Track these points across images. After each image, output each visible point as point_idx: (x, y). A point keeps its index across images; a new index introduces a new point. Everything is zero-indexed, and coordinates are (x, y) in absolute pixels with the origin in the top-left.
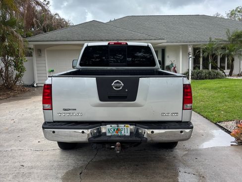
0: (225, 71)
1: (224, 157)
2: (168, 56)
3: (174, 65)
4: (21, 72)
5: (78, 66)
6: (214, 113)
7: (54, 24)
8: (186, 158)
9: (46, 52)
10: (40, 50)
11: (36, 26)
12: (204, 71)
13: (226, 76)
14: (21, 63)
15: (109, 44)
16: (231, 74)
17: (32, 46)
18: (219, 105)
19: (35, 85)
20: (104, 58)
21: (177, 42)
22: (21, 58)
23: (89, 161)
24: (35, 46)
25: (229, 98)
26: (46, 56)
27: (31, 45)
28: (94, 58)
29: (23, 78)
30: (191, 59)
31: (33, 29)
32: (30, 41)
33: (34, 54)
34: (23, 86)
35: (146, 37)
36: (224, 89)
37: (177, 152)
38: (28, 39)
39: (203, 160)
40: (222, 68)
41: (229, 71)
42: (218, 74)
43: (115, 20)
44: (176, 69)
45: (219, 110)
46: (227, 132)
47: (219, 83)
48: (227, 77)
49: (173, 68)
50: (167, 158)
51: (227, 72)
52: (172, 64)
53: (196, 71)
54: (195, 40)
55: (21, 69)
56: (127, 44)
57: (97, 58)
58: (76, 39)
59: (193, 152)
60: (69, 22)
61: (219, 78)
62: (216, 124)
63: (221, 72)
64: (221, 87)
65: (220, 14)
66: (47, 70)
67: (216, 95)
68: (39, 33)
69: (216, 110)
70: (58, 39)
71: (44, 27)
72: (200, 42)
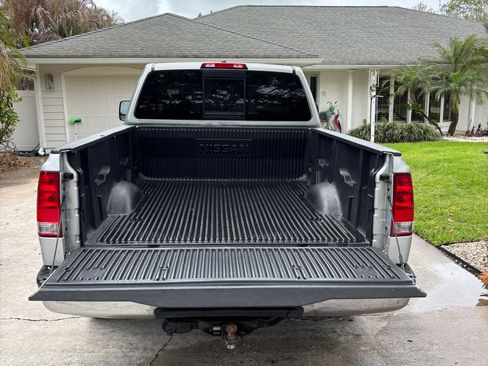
0: (439, 124)
1: (473, 338)
2: (324, 93)
3: (336, 112)
4: (8, 124)
5: (131, 117)
6: (433, 222)
7: (82, 20)
8: (385, 340)
9: (63, 82)
10: (50, 77)
11: (42, 23)
12: (399, 124)
13: (442, 135)
14: (7, 105)
15: (203, 66)
16: (451, 132)
17: (32, 67)
18: (440, 203)
19: (41, 152)
20: (190, 97)
21: (343, 63)
22: (6, 94)
23: (157, 348)
24: (40, 66)
25: (459, 186)
26: (64, 89)
27: (32, 65)
28: (167, 98)
29: (12, 137)
30: (374, 99)
31: (36, 30)
32: (28, 57)
33: (38, 85)
34: (14, 154)
35: (279, 51)
36: (446, 165)
37: (363, 323)
38: (24, 51)
39: (427, 346)
40: (434, 118)
41: (449, 124)
42: (426, 131)
43: (212, 14)
44: (339, 119)
45: (442, 214)
46: (466, 268)
47: (431, 152)
48: (445, 138)
49: (333, 117)
50: (342, 339)
51: (445, 126)
52: (331, 109)
53: (381, 124)
54: (379, 60)
55: (9, 117)
56: (245, 67)
57: (175, 97)
58: (128, 52)
59: (401, 324)
60: (115, 18)
61: (429, 140)
62: (439, 247)
63: (433, 127)
64: (439, 161)
65: (426, 6)
66: (67, 120)
67: (431, 178)
68: (50, 39)
69: (435, 215)
70: (90, 52)
71: (60, 26)
72: (392, 63)
